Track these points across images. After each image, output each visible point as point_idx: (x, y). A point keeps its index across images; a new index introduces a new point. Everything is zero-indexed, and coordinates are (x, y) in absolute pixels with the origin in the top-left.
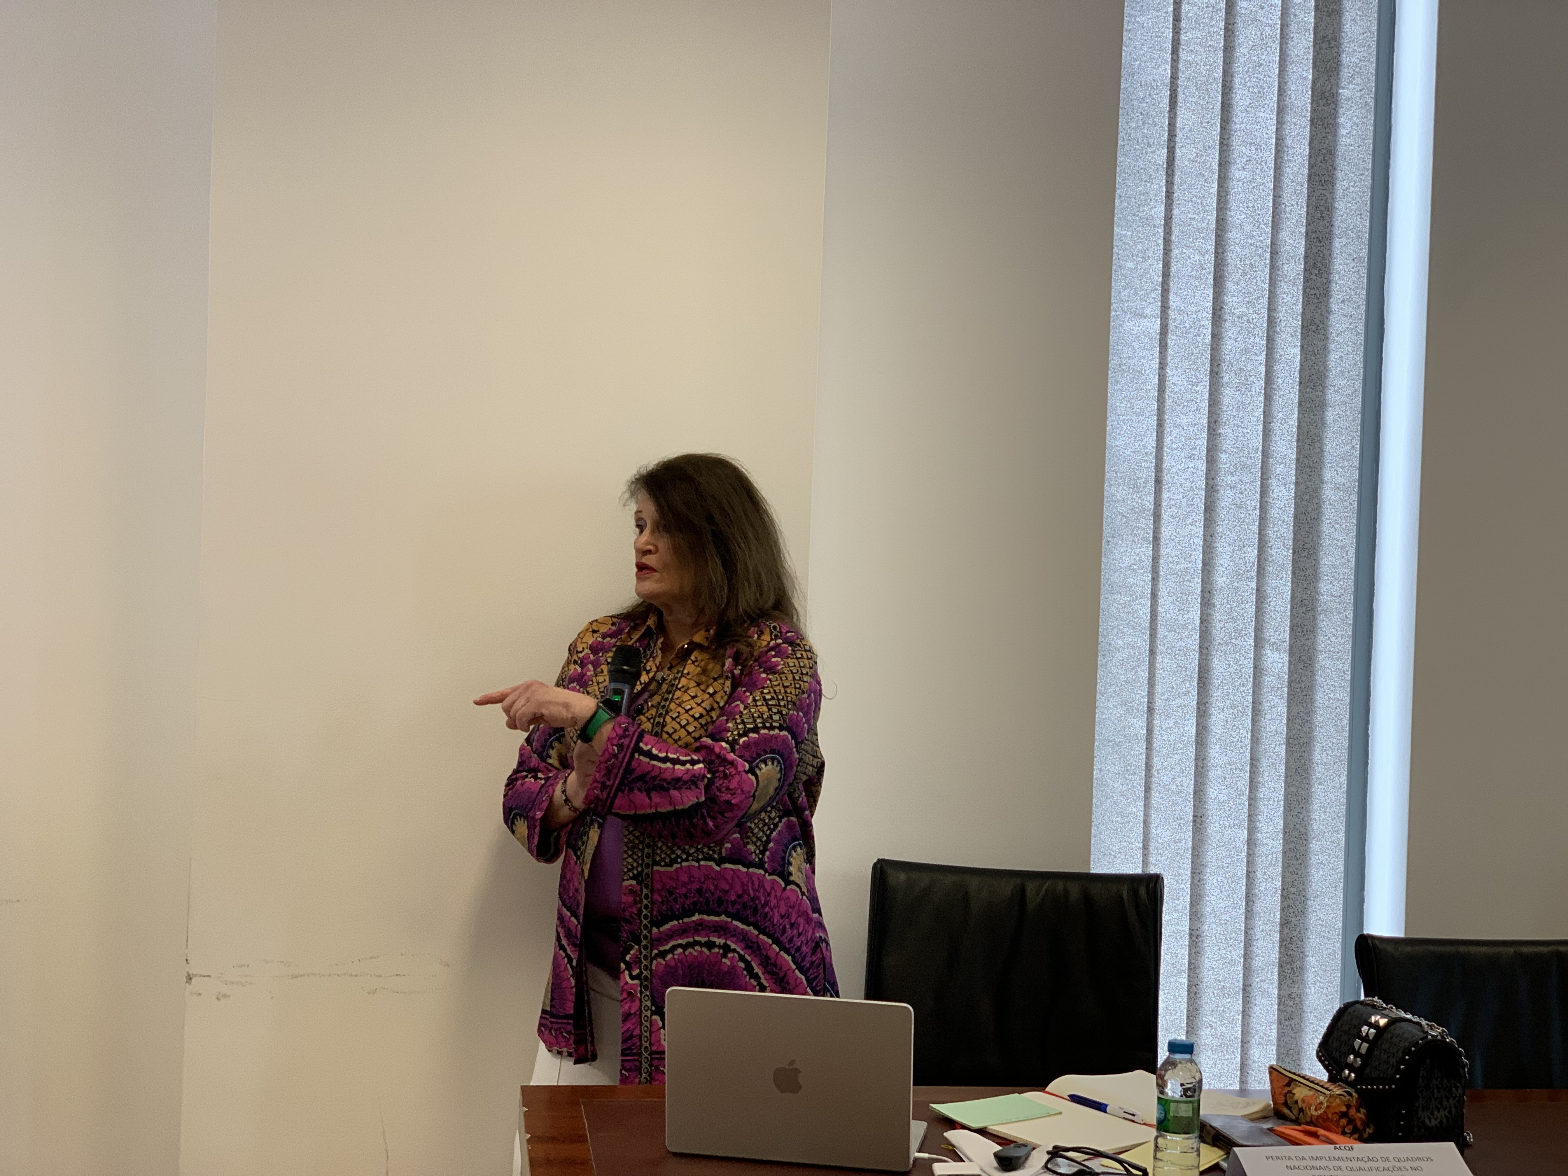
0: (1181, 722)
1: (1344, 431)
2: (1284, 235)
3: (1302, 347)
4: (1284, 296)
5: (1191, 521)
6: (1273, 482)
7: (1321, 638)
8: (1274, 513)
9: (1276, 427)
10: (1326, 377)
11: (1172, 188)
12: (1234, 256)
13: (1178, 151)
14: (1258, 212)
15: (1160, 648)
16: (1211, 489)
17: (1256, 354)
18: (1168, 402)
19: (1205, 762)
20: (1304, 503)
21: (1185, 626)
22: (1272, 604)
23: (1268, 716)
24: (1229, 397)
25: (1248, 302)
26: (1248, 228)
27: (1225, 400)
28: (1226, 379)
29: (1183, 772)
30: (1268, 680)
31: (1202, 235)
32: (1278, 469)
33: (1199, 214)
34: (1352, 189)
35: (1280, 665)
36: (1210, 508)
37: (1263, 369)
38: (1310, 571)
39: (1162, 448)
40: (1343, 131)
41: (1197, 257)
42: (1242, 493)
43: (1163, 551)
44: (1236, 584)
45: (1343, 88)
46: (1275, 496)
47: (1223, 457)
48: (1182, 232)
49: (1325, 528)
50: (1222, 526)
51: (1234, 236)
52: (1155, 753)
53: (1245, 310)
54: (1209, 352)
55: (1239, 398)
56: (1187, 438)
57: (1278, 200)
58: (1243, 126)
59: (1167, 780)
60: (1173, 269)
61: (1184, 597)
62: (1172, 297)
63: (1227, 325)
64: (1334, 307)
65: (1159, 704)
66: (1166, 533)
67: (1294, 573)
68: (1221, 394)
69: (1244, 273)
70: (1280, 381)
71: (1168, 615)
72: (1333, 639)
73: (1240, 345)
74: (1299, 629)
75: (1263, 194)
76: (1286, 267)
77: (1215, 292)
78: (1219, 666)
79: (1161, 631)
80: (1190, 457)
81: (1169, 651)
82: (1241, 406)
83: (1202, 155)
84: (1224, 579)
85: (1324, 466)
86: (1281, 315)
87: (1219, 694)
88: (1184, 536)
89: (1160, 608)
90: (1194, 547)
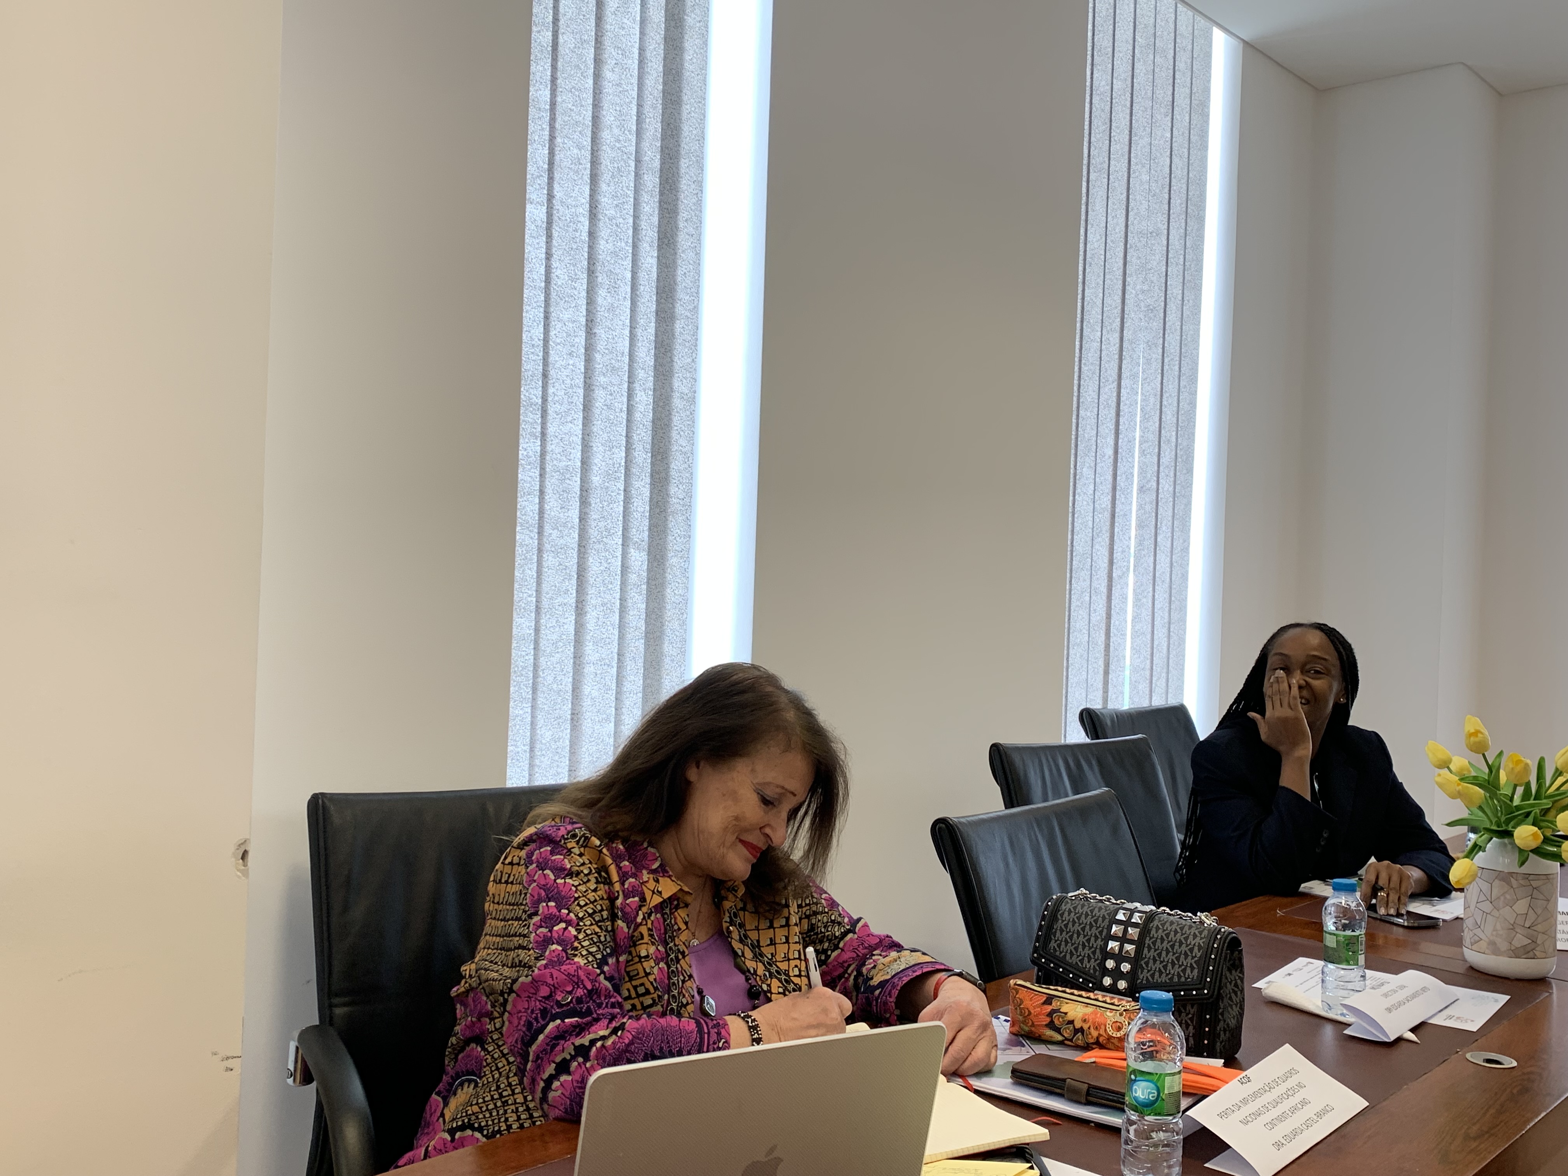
0: (562, 620)
1: (687, 344)
2: (645, 145)
3: (658, 257)
4: (645, 205)
5: (571, 419)
6: (636, 385)
7: (670, 538)
8: (638, 416)
9: (639, 332)
10: (675, 290)
11: (556, 73)
12: (607, 155)
13: (560, 36)
14: (623, 117)
15: (547, 546)
16: (588, 388)
17: (622, 259)
18: (553, 295)
19: (581, 659)
20: (659, 409)
21: (565, 525)
22: (635, 504)
23: (631, 613)
24: (603, 297)
25: (617, 206)
26: (616, 131)
27: (600, 300)
28: (600, 279)
29: (563, 671)
30: (633, 578)
31: (579, 129)
32: (641, 374)
33: (577, 106)
34: (693, 114)
35: (640, 563)
36: (587, 407)
37: (629, 275)
38: (663, 475)
39: (548, 342)
40: (687, 57)
41: (576, 151)
42: (611, 394)
43: (549, 448)
44: (606, 484)
45: (688, 16)
46: (637, 400)
47: (598, 356)
48: (564, 121)
49: (674, 434)
50: (598, 426)
51: (606, 135)
52: (541, 654)
53: (614, 213)
54: (586, 249)
55: (609, 301)
56: (569, 335)
57: (641, 109)
58: (613, 27)
59: (550, 679)
60: (557, 158)
61: (565, 495)
62: (556, 186)
63: (601, 224)
64: (681, 225)
65: (545, 603)
66: (551, 429)
67: (652, 476)
68: (596, 293)
69: (613, 177)
70: (642, 288)
71: (552, 513)
72: (678, 539)
73: (610, 246)
74: (655, 530)
75: (627, 100)
76: (645, 176)
77: (591, 189)
78: (594, 565)
79: (548, 529)
80: (570, 354)
81: (553, 549)
82: (611, 309)
83: (579, 48)
84: (598, 478)
85: (673, 376)
86: (643, 225)
87: (593, 591)
88: (565, 434)
89: (546, 506)
90: (573, 445)
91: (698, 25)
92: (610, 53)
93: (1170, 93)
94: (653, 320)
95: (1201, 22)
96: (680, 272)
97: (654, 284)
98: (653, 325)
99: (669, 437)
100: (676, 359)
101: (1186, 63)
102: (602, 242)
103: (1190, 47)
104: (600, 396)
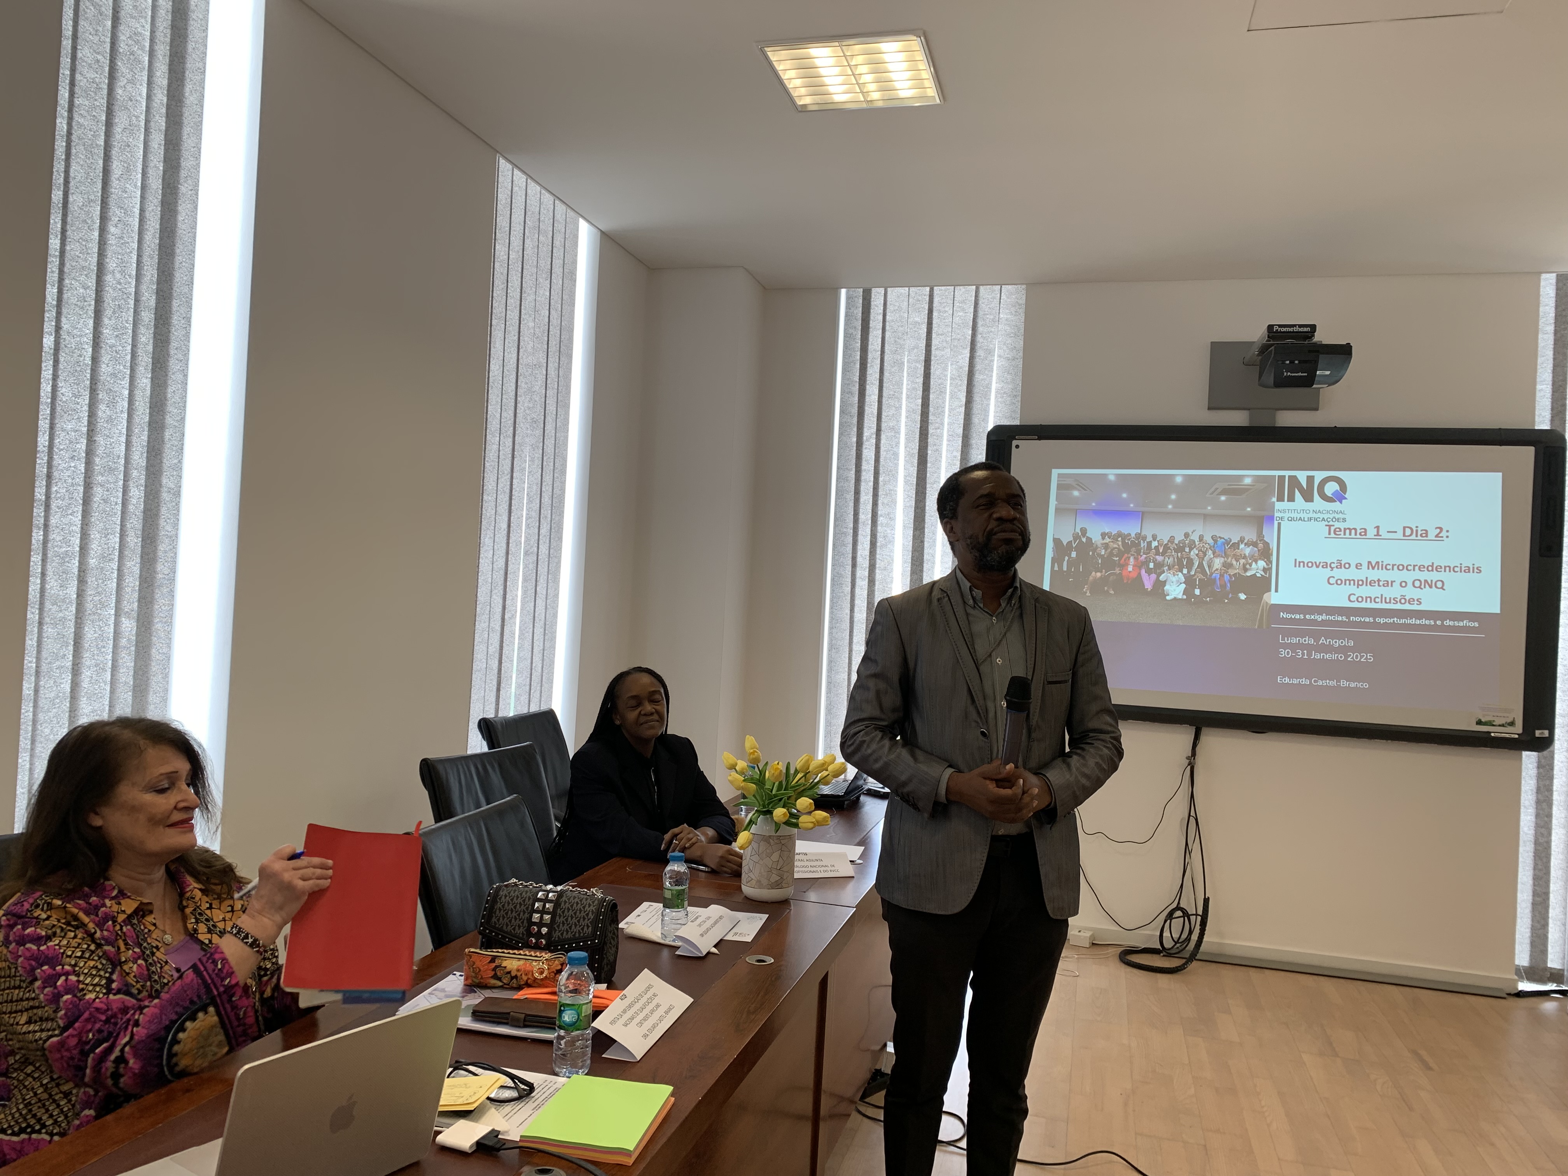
0: (59, 681)
1: (174, 448)
2: (143, 287)
3: (152, 378)
4: (142, 336)
5: (71, 511)
6: (131, 483)
7: (156, 607)
8: (131, 508)
9: (134, 439)
10: (166, 405)
11: (66, 226)
12: (109, 294)
13: (70, 196)
14: (124, 265)
15: (47, 620)
16: (88, 486)
17: (120, 379)
18: (58, 409)
19: (76, 712)
20: (150, 502)
21: (63, 601)
22: (127, 581)
23: (121, 671)
24: (103, 411)
25: (117, 336)
26: (118, 276)
27: (100, 414)
28: (100, 396)
29: (59, 723)
30: (123, 642)
31: (85, 273)
32: (135, 473)
33: (83, 254)
34: (184, 264)
35: (130, 629)
36: (87, 501)
37: (126, 392)
38: (151, 555)
39: (53, 448)
40: (180, 218)
41: (81, 291)
42: (108, 491)
43: (51, 536)
44: (102, 565)
45: (181, 185)
46: (131, 494)
47: (97, 460)
48: (72, 266)
49: (162, 522)
50: (95, 517)
51: (109, 278)
52: (39, 710)
53: (114, 342)
54: (89, 371)
55: (108, 413)
56: (71, 442)
57: (140, 258)
58: (117, 191)
59: (47, 731)
60: (65, 296)
61: (64, 576)
62: (63, 320)
63: (103, 351)
64: (172, 352)
65: (44, 667)
66: (53, 521)
67: (142, 557)
68: (97, 408)
69: (114, 312)
70: (137, 403)
71: (53, 592)
72: (163, 607)
73: (110, 369)
74: (144, 601)
75: (128, 250)
76: (143, 313)
77: (94, 322)
78: (89, 633)
79: (48, 605)
80: (72, 458)
81: (52, 622)
82: (110, 420)
83: (87, 206)
84: (94, 560)
85: (162, 474)
86: (140, 352)
87: (87, 655)
88: (66, 524)
89: (47, 586)
90: (72, 534)
91: (190, 192)
92: (115, 212)
93: (549, 263)
94: (146, 429)
95: (571, 213)
96: (170, 390)
97: (147, 400)
98: (146, 433)
99: (157, 525)
100: (165, 461)
101: (560, 242)
102: (103, 366)
103: (563, 230)
104: (98, 493)
